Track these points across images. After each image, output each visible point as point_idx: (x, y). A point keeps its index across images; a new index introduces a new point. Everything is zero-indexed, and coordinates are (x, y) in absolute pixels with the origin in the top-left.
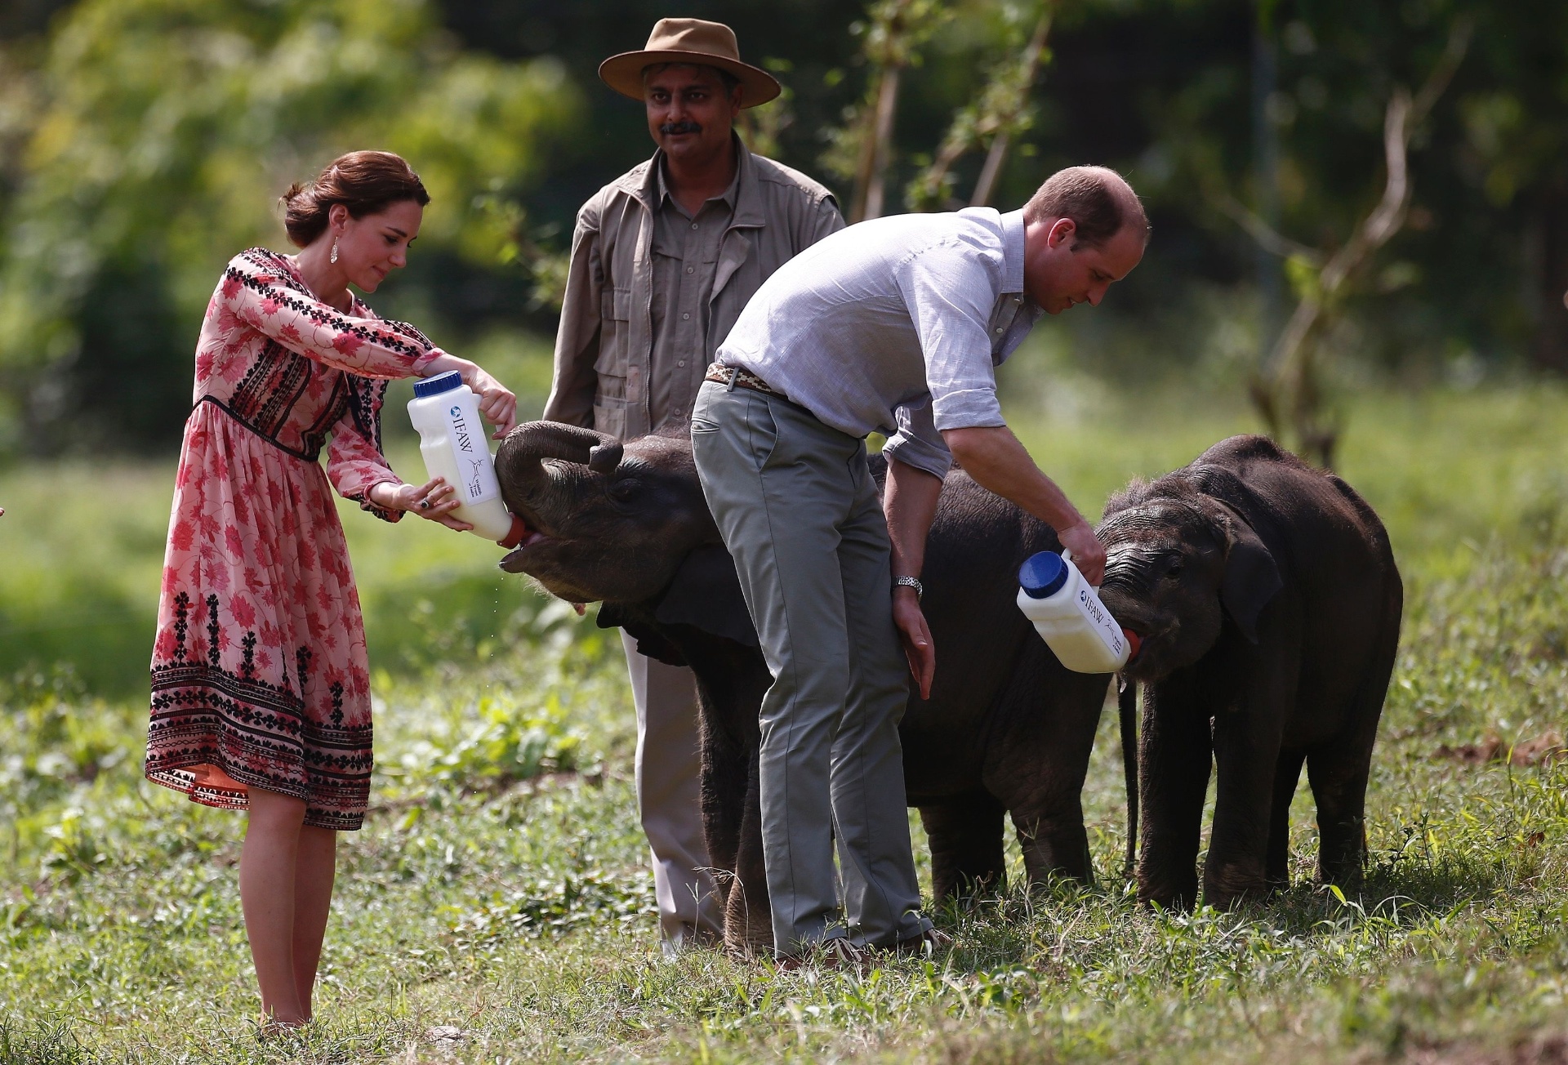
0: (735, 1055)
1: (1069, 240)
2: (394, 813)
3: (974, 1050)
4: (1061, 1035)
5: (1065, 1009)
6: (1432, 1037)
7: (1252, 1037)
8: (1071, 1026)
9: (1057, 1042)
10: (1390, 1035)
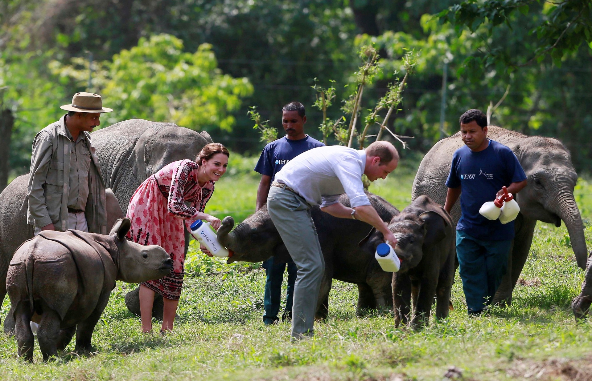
0: (322, 347)
1: (378, 163)
2: (220, 275)
3: (389, 351)
4: (413, 349)
5: (414, 342)
6: (521, 357)
7: (465, 353)
8: (416, 346)
9: (412, 350)
10: (509, 355)
